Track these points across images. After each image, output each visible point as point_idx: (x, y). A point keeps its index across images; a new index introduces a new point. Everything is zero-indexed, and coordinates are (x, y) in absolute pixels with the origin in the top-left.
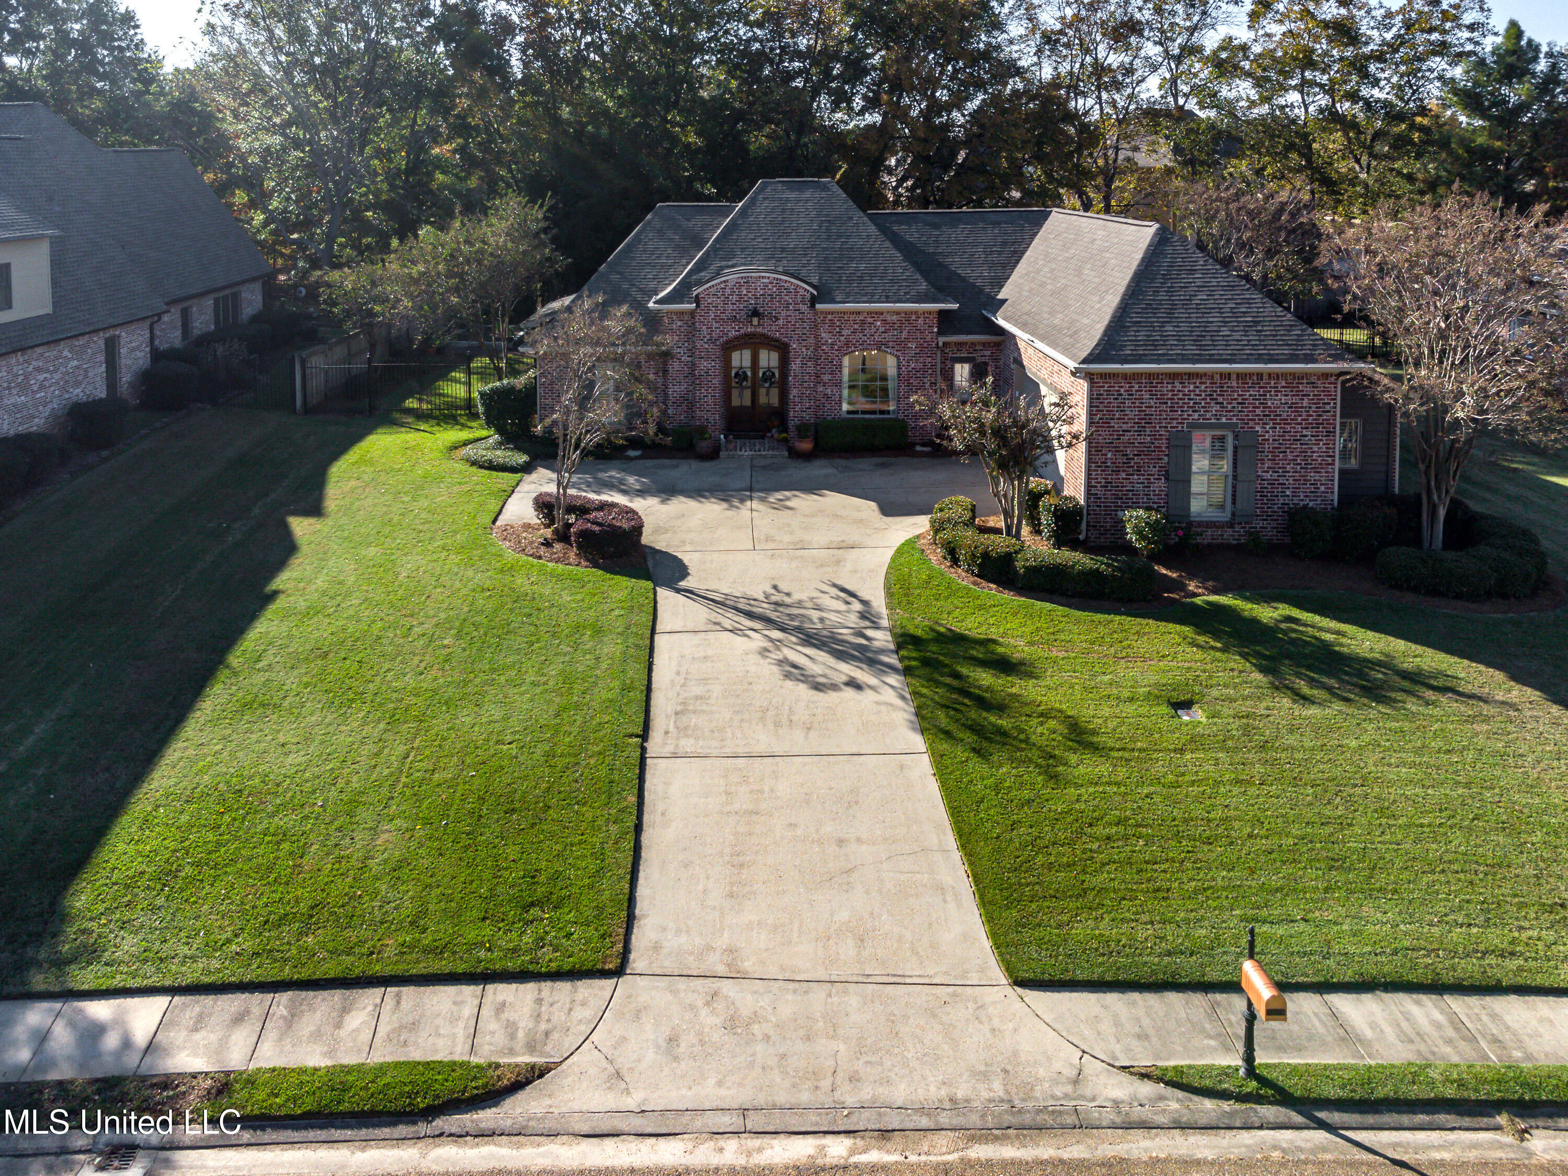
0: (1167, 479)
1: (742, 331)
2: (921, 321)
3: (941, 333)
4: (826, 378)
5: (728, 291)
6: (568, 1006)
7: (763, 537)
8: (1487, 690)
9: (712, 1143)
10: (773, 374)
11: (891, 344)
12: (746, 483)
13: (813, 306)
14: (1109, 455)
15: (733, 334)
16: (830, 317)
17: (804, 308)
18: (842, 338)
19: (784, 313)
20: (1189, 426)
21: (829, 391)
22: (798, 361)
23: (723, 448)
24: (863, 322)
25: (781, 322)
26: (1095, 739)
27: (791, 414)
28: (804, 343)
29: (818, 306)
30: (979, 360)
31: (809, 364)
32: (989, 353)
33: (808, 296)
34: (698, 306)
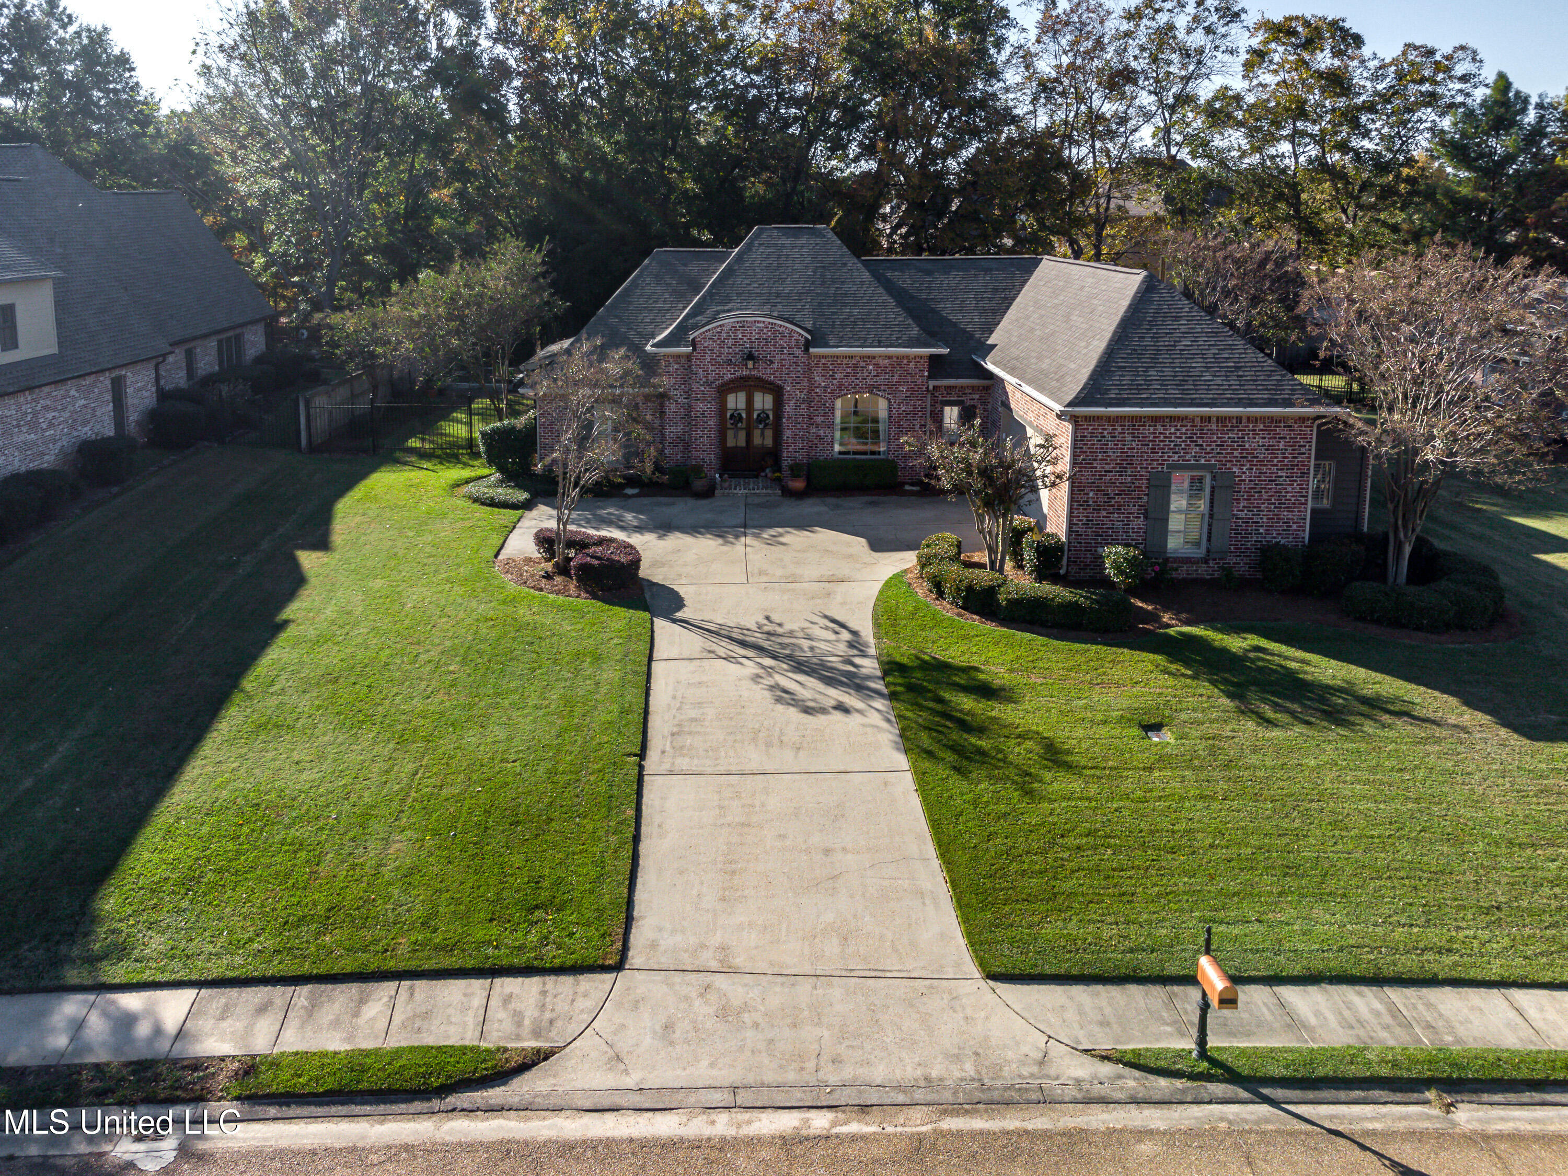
0: (1146, 518)
1: (737, 374)
2: (912, 365)
3: (930, 377)
4: (819, 419)
5: (724, 335)
6: (571, 997)
7: (756, 571)
8: (1440, 714)
9: (705, 1117)
10: (768, 416)
11: (883, 388)
12: (740, 520)
13: (807, 350)
14: (1091, 495)
15: (728, 377)
16: (823, 361)
17: (798, 352)
18: (835, 382)
19: (778, 357)
20: (1169, 466)
21: (821, 432)
22: (792, 403)
23: (718, 487)
24: (855, 366)
25: (775, 365)
26: (1069, 759)
27: (785, 454)
28: (798, 386)
29: (811, 350)
30: (968, 403)
31: (803, 406)
32: (977, 396)
33: (803, 340)
34: (694, 349)
